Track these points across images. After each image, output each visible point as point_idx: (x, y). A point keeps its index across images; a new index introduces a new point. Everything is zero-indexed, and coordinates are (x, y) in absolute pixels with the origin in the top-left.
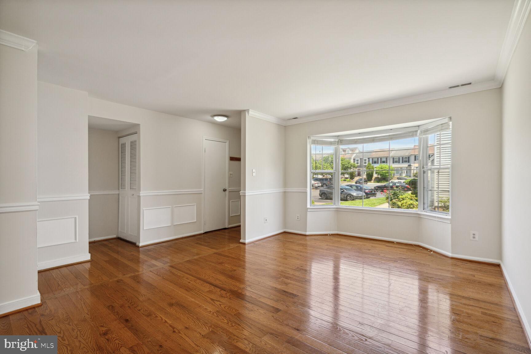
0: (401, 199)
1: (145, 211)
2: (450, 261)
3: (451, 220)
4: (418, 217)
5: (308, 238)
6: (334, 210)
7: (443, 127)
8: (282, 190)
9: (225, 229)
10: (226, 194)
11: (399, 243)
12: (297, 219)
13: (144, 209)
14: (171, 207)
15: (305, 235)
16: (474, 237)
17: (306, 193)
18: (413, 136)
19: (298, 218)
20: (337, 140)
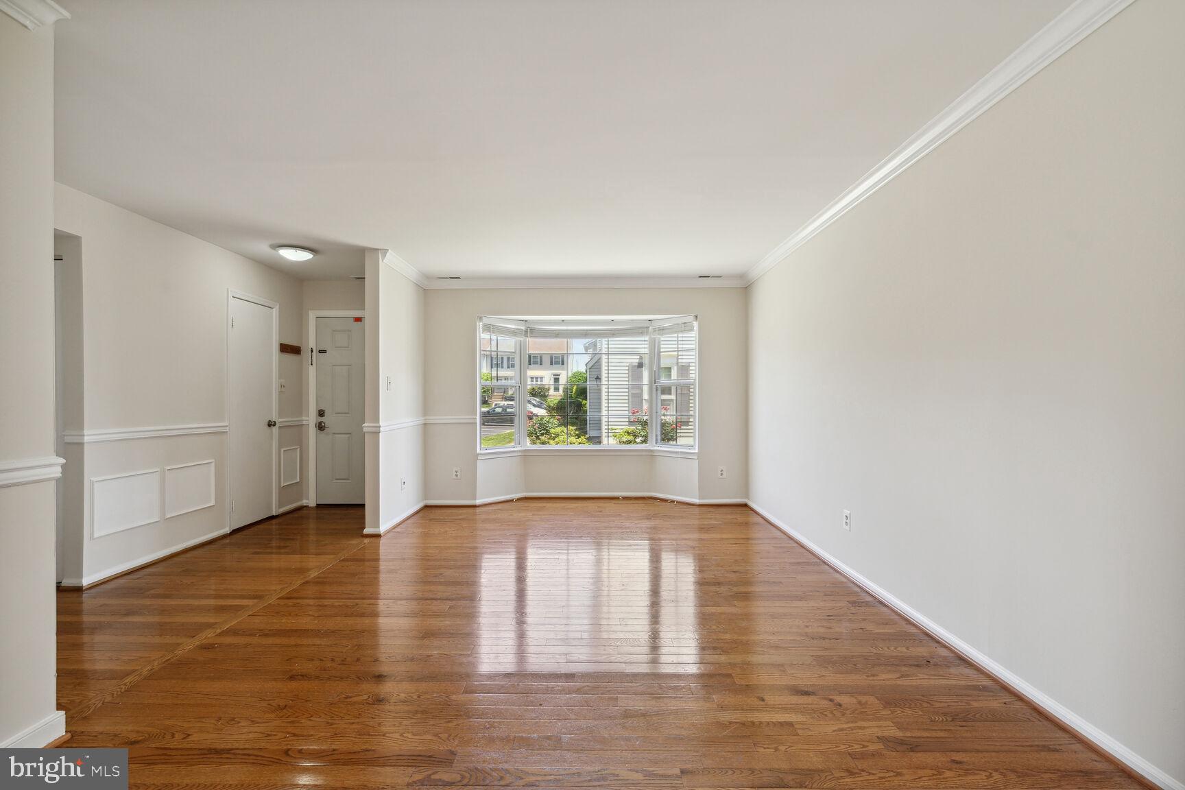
0: (553, 435)
1: (96, 485)
2: (697, 510)
3: (698, 454)
4: (651, 455)
5: (478, 510)
6: (520, 454)
7: (686, 327)
8: (420, 420)
9: (272, 518)
10: (272, 432)
11: (625, 498)
12: (455, 477)
13: (92, 479)
14: (159, 470)
15: (474, 506)
16: (722, 474)
17: (476, 423)
18: (642, 334)
19: (457, 475)
20: (523, 328)
